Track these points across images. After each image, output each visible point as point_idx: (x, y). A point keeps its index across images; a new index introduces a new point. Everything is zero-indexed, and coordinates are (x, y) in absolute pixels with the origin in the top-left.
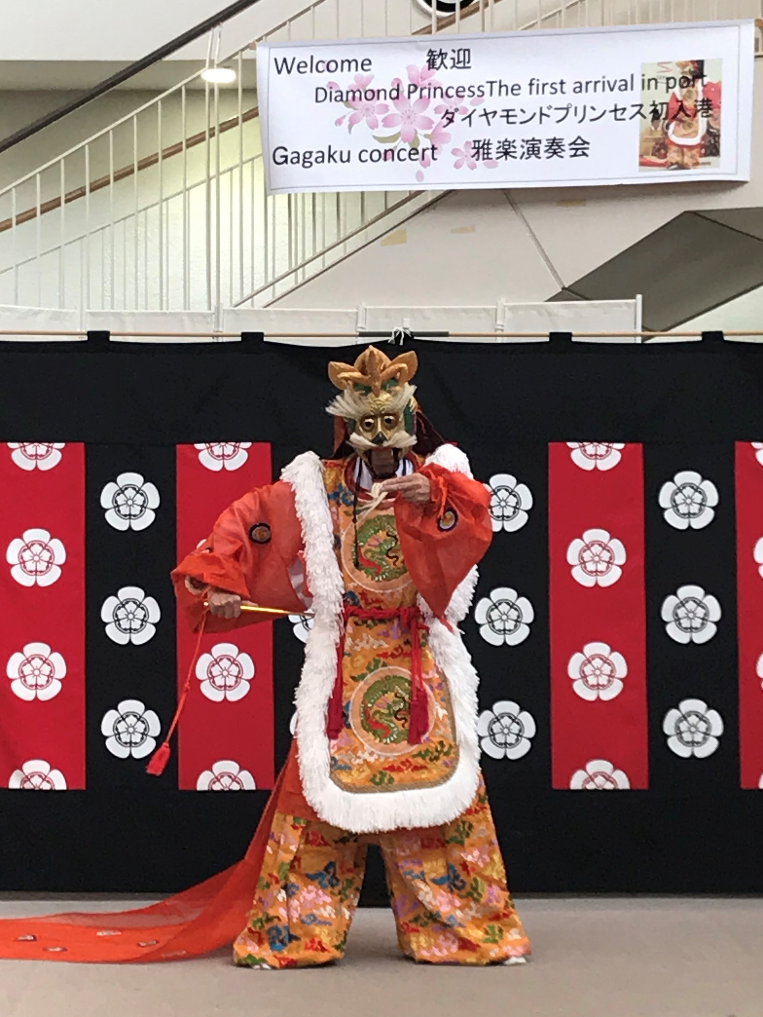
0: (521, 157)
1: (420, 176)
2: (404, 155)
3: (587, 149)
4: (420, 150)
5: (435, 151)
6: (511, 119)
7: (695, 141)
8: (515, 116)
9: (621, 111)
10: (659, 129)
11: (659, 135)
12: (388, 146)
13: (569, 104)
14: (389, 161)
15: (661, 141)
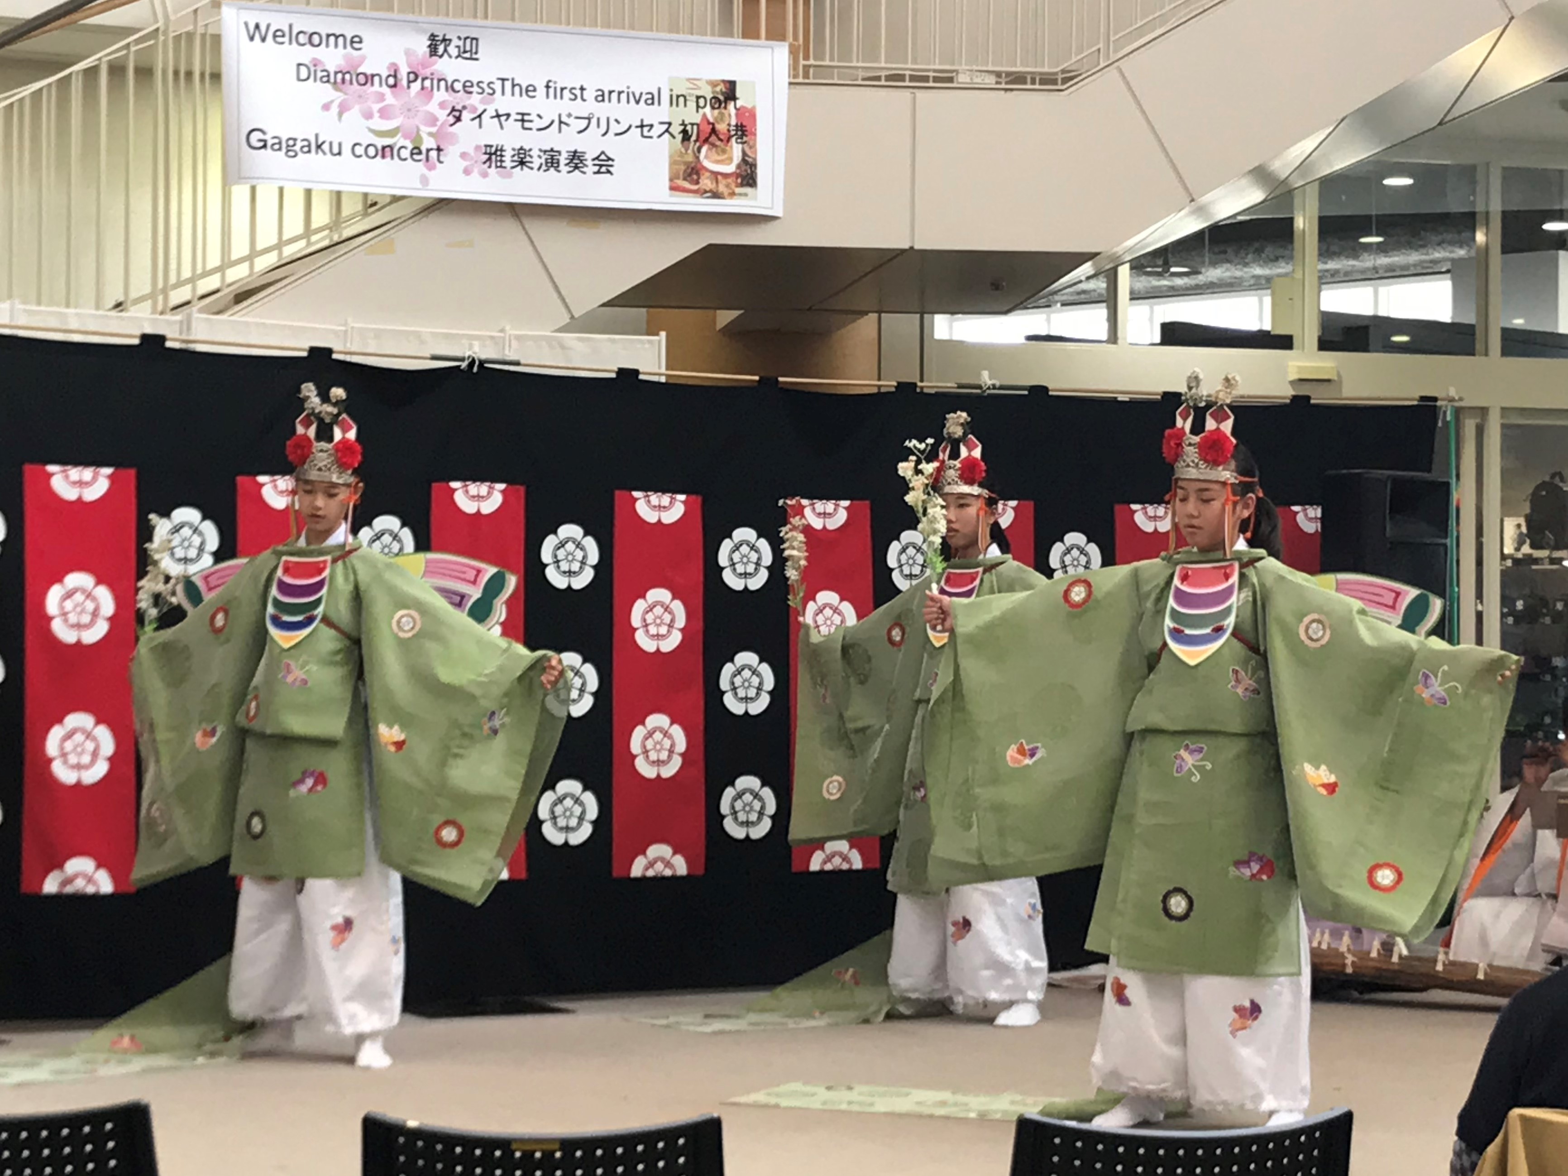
0: (539, 169)
1: (424, 180)
2: (405, 153)
3: (611, 166)
4: (423, 149)
5: (441, 153)
6: (527, 125)
7: (731, 168)
8: (531, 121)
9: (648, 128)
10: (690, 151)
11: (690, 158)
12: (387, 141)
13: (591, 114)
14: (388, 159)
15: (693, 165)
